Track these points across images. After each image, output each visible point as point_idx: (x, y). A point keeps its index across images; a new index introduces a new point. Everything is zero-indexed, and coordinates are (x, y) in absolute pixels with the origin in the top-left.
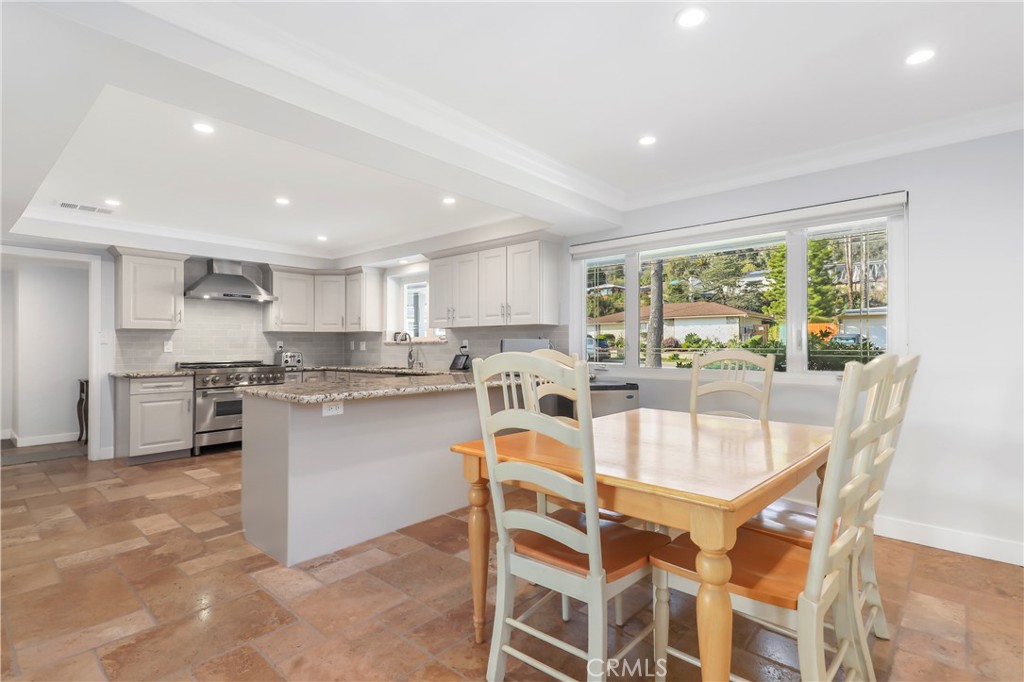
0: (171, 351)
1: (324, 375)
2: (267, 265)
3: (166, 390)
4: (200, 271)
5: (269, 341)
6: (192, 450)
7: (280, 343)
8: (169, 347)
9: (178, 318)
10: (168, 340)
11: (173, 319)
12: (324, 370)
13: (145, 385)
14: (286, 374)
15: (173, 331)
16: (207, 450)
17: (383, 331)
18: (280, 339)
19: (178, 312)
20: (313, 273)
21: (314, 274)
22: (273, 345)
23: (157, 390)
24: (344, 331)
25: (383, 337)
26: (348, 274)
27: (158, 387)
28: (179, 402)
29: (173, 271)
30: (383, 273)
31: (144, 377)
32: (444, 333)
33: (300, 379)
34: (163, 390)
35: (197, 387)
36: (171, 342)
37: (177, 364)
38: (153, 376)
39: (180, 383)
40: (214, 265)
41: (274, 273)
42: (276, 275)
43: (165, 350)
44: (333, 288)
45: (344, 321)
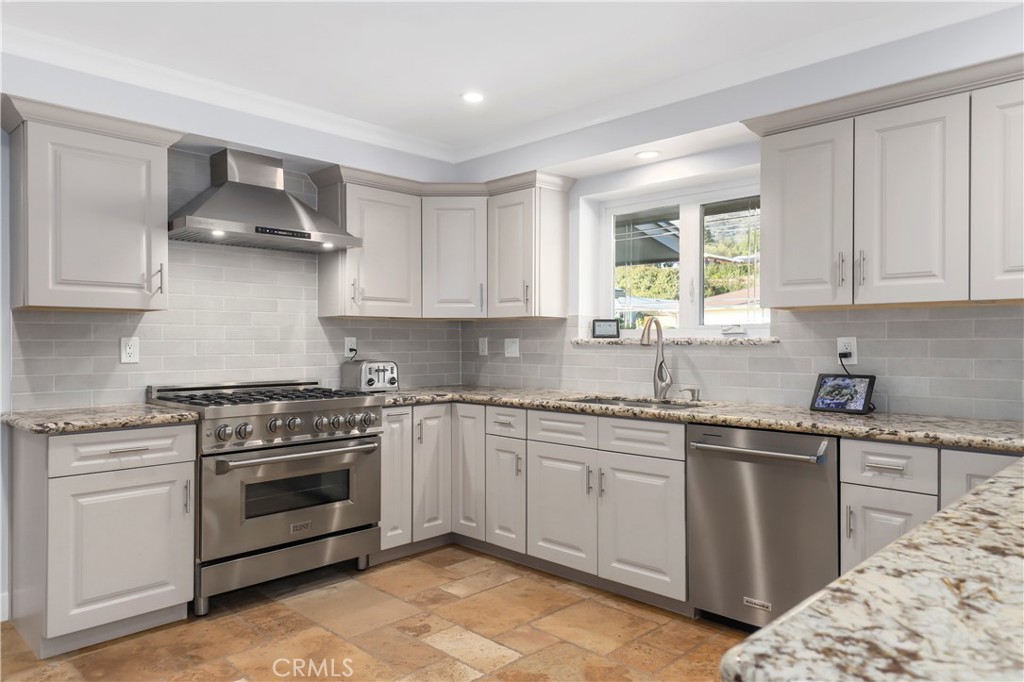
0: (136, 358)
1: (452, 413)
2: (337, 167)
3: (134, 459)
4: (197, 179)
5: (330, 335)
6: (191, 606)
7: (350, 342)
8: (132, 350)
9: (156, 282)
10: (130, 335)
11: (144, 285)
12: (452, 401)
13: (84, 450)
14: (385, 412)
15: (139, 312)
16: (224, 602)
17: (569, 314)
18: (351, 333)
19: (155, 267)
20: (420, 192)
21: (421, 194)
22: (337, 345)
23: (114, 462)
24: (483, 315)
25: (569, 329)
26: (491, 194)
27: (114, 454)
28: (164, 489)
29: (144, 168)
30: (571, 188)
31: (83, 430)
32: (767, 319)
33: (407, 422)
34: (126, 460)
35: (206, 450)
36: (135, 341)
37: (149, 390)
38: (105, 428)
39: (168, 442)
40: (231, 160)
41: (350, 188)
42: (353, 194)
43: (125, 359)
44: (462, 223)
45: (485, 295)
